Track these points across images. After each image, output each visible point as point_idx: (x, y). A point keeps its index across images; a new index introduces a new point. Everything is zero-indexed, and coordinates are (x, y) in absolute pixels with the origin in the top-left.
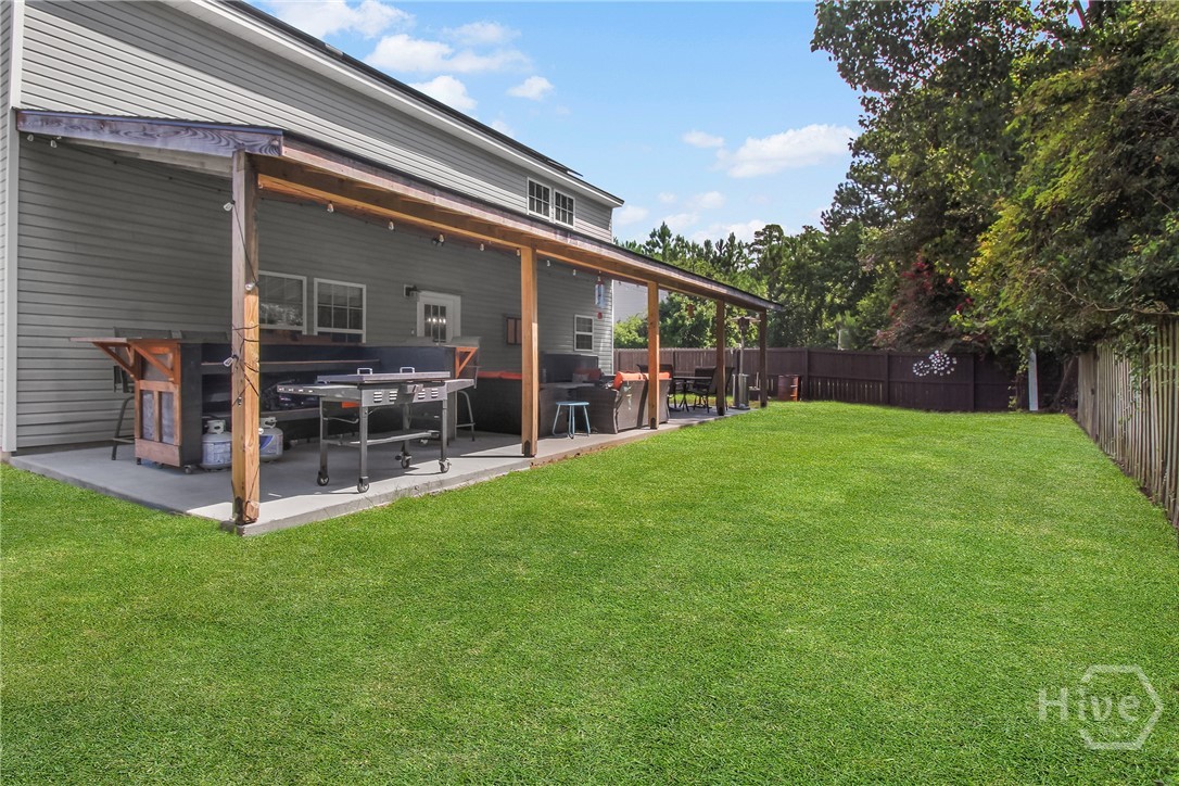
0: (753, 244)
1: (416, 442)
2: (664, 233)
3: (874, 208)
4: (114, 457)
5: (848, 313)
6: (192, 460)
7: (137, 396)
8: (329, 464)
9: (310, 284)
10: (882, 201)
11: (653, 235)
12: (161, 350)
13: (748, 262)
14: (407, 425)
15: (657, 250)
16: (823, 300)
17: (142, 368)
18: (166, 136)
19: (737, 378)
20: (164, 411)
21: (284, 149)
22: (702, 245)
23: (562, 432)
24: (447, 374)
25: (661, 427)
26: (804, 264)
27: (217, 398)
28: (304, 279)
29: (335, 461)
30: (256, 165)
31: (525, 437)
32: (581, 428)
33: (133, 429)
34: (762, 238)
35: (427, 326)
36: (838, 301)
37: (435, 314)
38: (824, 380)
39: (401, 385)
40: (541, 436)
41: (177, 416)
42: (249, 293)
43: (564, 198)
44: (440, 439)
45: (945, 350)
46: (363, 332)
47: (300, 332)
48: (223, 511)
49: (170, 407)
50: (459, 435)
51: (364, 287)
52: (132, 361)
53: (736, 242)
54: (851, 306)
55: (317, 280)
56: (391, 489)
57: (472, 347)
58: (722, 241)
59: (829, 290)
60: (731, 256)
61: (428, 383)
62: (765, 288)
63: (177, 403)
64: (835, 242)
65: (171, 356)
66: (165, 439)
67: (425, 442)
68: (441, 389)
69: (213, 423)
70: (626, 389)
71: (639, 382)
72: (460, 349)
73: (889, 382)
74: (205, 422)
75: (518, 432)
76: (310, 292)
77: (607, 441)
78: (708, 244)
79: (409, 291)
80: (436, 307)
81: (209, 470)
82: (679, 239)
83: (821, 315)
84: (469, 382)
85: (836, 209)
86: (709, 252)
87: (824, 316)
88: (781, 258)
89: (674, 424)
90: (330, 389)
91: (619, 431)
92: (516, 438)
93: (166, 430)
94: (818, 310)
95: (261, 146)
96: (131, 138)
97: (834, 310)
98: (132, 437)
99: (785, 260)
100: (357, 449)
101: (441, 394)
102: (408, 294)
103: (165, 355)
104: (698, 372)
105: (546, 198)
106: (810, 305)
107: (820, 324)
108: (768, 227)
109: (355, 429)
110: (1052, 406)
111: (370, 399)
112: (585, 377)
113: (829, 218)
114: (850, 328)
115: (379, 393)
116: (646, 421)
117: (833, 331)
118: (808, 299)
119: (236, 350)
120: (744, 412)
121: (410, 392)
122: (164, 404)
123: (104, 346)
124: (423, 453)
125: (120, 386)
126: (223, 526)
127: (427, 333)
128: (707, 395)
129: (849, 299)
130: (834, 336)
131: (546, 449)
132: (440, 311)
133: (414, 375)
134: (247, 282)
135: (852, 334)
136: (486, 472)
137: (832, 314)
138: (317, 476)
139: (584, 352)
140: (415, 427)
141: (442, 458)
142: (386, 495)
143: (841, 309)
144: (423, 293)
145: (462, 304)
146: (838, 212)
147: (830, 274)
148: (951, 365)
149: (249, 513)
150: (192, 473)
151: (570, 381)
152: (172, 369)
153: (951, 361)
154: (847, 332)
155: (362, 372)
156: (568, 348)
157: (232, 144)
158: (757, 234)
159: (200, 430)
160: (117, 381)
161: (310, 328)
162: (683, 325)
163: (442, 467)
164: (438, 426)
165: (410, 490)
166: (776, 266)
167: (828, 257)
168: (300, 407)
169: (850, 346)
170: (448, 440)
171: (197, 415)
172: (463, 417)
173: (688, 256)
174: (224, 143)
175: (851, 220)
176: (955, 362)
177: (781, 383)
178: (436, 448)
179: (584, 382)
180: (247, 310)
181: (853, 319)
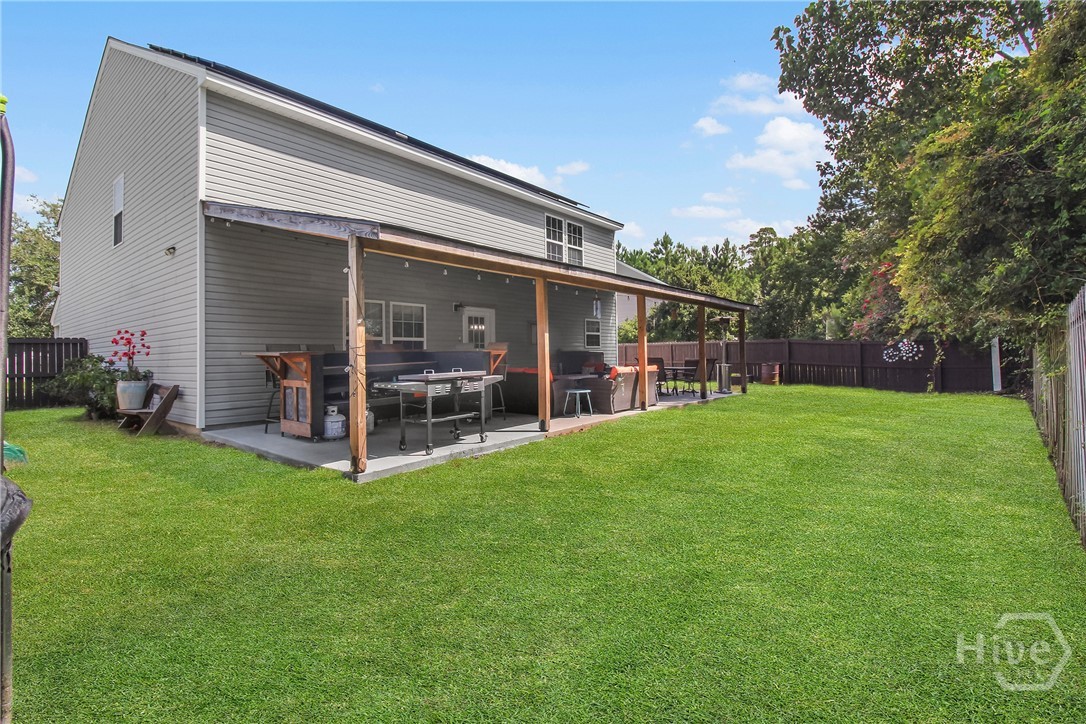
0: (748, 246)
1: (463, 421)
2: (666, 242)
3: (857, 210)
4: (266, 432)
5: (833, 305)
6: (318, 433)
7: (282, 391)
8: (407, 436)
9: (387, 306)
10: (865, 203)
11: (656, 244)
12: (297, 360)
13: (742, 263)
14: (457, 409)
15: (660, 256)
16: (811, 294)
17: (285, 371)
18: (305, 223)
19: (720, 367)
20: (300, 400)
21: (380, 234)
22: (700, 250)
23: (571, 412)
24: (484, 372)
25: (649, 409)
26: (793, 263)
27: (333, 390)
28: (383, 303)
29: (411, 434)
30: (362, 243)
31: (540, 417)
32: (585, 410)
33: (279, 412)
34: (757, 240)
35: (471, 332)
36: (825, 294)
37: (476, 323)
38: (804, 366)
39: (452, 381)
40: (553, 416)
41: (309, 404)
42: (359, 325)
43: (575, 227)
44: (480, 418)
45: (912, 338)
46: (424, 339)
47: (381, 341)
48: (344, 466)
49: (304, 397)
50: (494, 416)
51: (424, 306)
52: (278, 367)
53: (730, 247)
54: (836, 300)
55: (392, 303)
56: (448, 453)
57: (502, 351)
58: (718, 246)
59: (816, 286)
60: (726, 259)
61: (471, 379)
62: (758, 285)
63: (308, 395)
64: (821, 243)
65: (305, 364)
66: (301, 419)
67: (470, 421)
68: (480, 382)
69: (331, 408)
70: (620, 379)
71: (631, 374)
72: (494, 352)
73: (862, 368)
74: (325, 407)
75: (537, 414)
76: (387, 312)
77: (605, 419)
78: (705, 249)
79: (456, 306)
80: (476, 319)
81: (328, 440)
82: (679, 246)
83: (810, 307)
84: (500, 377)
85: (822, 213)
86: (706, 256)
87: (813, 308)
88: (772, 258)
89: (661, 406)
90: (407, 385)
91: (616, 412)
92: (534, 418)
93: (301, 413)
94: (807, 303)
95: (366, 232)
96: (282, 224)
97: (822, 303)
98: (279, 418)
99: (775, 260)
100: (425, 425)
101: (480, 386)
102: (456, 310)
103: (301, 363)
104: (687, 363)
105: (560, 228)
106: (800, 299)
107: (810, 315)
108: (761, 230)
109: (424, 411)
110: (1013, 387)
111: (433, 391)
112: (592, 370)
113: (815, 221)
114: (836, 319)
115: (439, 386)
116: (637, 404)
117: (820, 322)
118: (797, 293)
119: (351, 362)
120: (726, 396)
121: (459, 385)
122: (300, 395)
123: (262, 357)
124: (468, 429)
125: (271, 384)
126: (345, 475)
127: (471, 340)
128: (693, 381)
129: (835, 293)
130: (821, 326)
131: (557, 426)
132: (480, 321)
133: (462, 373)
134: (358, 318)
135: (838, 324)
136: (512, 442)
137: (819, 308)
138: (399, 444)
139: (593, 349)
140: (462, 411)
141: (482, 432)
142: (445, 457)
143: (828, 302)
144: (467, 308)
145: (496, 314)
146: (823, 216)
147: (816, 270)
148: (919, 351)
149: (360, 466)
150: (317, 442)
151: (580, 373)
152: (306, 372)
153: (918, 348)
154: (833, 322)
155: (427, 372)
156: (581, 346)
157: (348, 230)
158: (752, 236)
159: (322, 413)
160: (268, 380)
161: (388, 339)
162: (682, 321)
163: (482, 438)
164: (478, 409)
165: (460, 453)
166: (767, 265)
167: (814, 256)
168: (384, 396)
169: (836, 335)
170: (486, 419)
171: (321, 402)
172: (496, 402)
173: (688, 260)
174: (343, 229)
175: (835, 222)
176: (922, 349)
177: (764, 370)
178: (477, 425)
179: (591, 374)
180: (358, 336)
181: (839, 311)
